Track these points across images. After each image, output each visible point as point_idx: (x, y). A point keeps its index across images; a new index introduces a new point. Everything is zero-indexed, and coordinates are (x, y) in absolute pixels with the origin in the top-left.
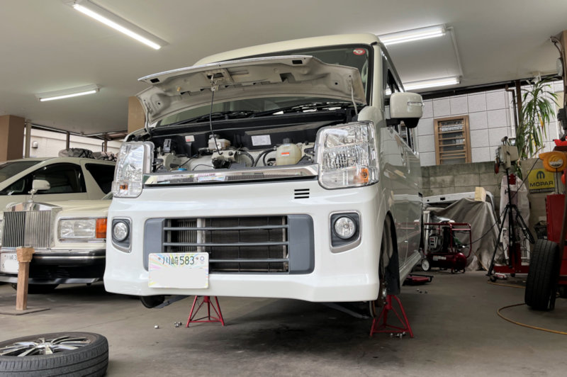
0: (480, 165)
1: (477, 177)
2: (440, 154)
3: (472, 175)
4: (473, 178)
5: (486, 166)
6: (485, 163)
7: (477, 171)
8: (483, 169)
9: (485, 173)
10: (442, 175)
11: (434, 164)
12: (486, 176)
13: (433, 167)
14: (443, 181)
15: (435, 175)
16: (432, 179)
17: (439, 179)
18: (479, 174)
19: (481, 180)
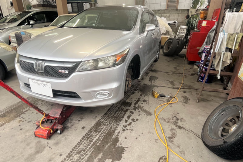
0: (180, 10)
1: (178, 15)
2: (168, 4)
3: (176, 14)
4: (176, 16)
5: (181, 11)
6: (182, 10)
7: (178, 13)
8: (180, 12)
9: (180, 13)
10: (167, 13)
11: (165, 9)
12: (181, 14)
13: (164, 10)
14: (166, 16)
15: (164, 13)
16: (163, 14)
17: (165, 15)
18: (179, 14)
19: (179, 16)
